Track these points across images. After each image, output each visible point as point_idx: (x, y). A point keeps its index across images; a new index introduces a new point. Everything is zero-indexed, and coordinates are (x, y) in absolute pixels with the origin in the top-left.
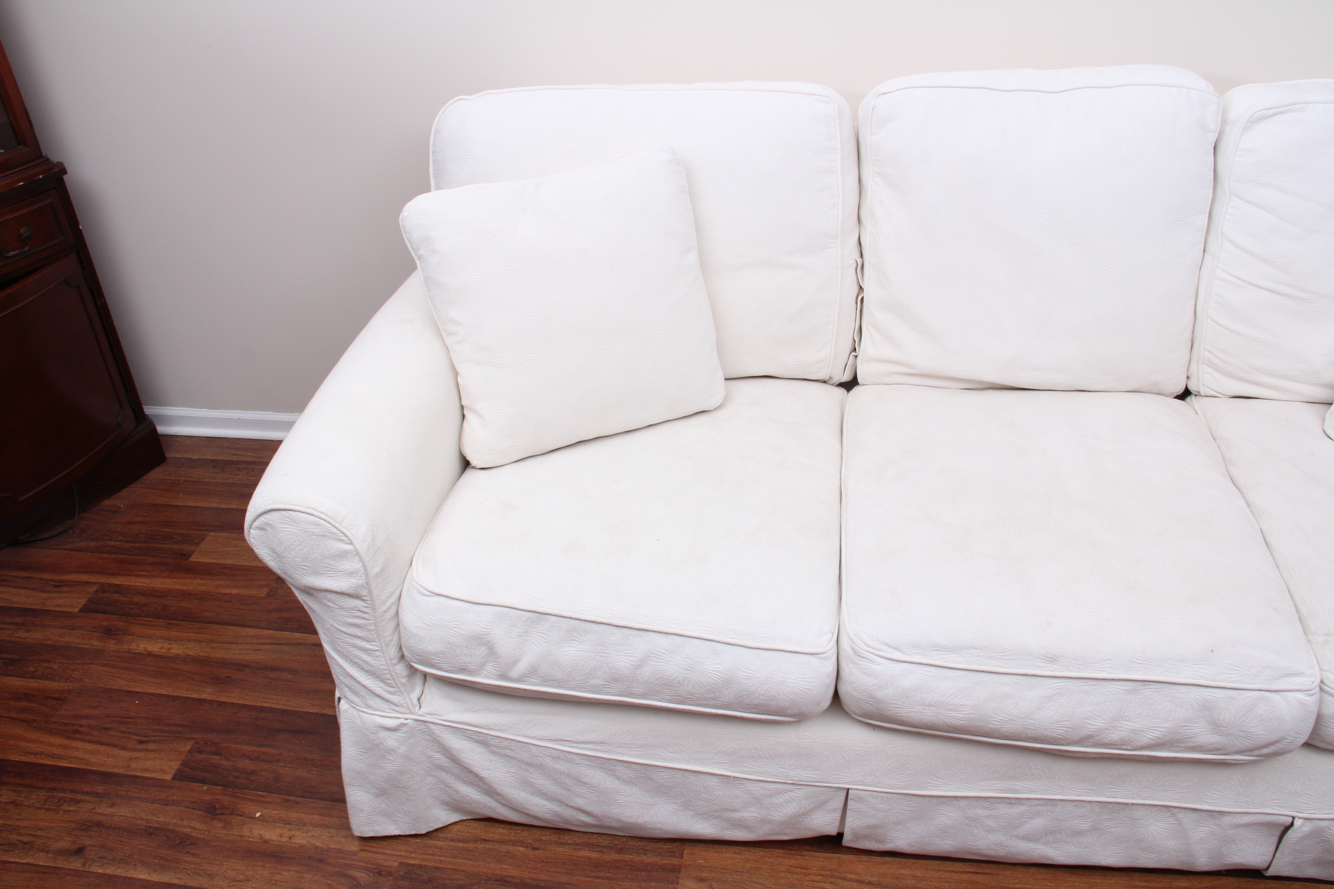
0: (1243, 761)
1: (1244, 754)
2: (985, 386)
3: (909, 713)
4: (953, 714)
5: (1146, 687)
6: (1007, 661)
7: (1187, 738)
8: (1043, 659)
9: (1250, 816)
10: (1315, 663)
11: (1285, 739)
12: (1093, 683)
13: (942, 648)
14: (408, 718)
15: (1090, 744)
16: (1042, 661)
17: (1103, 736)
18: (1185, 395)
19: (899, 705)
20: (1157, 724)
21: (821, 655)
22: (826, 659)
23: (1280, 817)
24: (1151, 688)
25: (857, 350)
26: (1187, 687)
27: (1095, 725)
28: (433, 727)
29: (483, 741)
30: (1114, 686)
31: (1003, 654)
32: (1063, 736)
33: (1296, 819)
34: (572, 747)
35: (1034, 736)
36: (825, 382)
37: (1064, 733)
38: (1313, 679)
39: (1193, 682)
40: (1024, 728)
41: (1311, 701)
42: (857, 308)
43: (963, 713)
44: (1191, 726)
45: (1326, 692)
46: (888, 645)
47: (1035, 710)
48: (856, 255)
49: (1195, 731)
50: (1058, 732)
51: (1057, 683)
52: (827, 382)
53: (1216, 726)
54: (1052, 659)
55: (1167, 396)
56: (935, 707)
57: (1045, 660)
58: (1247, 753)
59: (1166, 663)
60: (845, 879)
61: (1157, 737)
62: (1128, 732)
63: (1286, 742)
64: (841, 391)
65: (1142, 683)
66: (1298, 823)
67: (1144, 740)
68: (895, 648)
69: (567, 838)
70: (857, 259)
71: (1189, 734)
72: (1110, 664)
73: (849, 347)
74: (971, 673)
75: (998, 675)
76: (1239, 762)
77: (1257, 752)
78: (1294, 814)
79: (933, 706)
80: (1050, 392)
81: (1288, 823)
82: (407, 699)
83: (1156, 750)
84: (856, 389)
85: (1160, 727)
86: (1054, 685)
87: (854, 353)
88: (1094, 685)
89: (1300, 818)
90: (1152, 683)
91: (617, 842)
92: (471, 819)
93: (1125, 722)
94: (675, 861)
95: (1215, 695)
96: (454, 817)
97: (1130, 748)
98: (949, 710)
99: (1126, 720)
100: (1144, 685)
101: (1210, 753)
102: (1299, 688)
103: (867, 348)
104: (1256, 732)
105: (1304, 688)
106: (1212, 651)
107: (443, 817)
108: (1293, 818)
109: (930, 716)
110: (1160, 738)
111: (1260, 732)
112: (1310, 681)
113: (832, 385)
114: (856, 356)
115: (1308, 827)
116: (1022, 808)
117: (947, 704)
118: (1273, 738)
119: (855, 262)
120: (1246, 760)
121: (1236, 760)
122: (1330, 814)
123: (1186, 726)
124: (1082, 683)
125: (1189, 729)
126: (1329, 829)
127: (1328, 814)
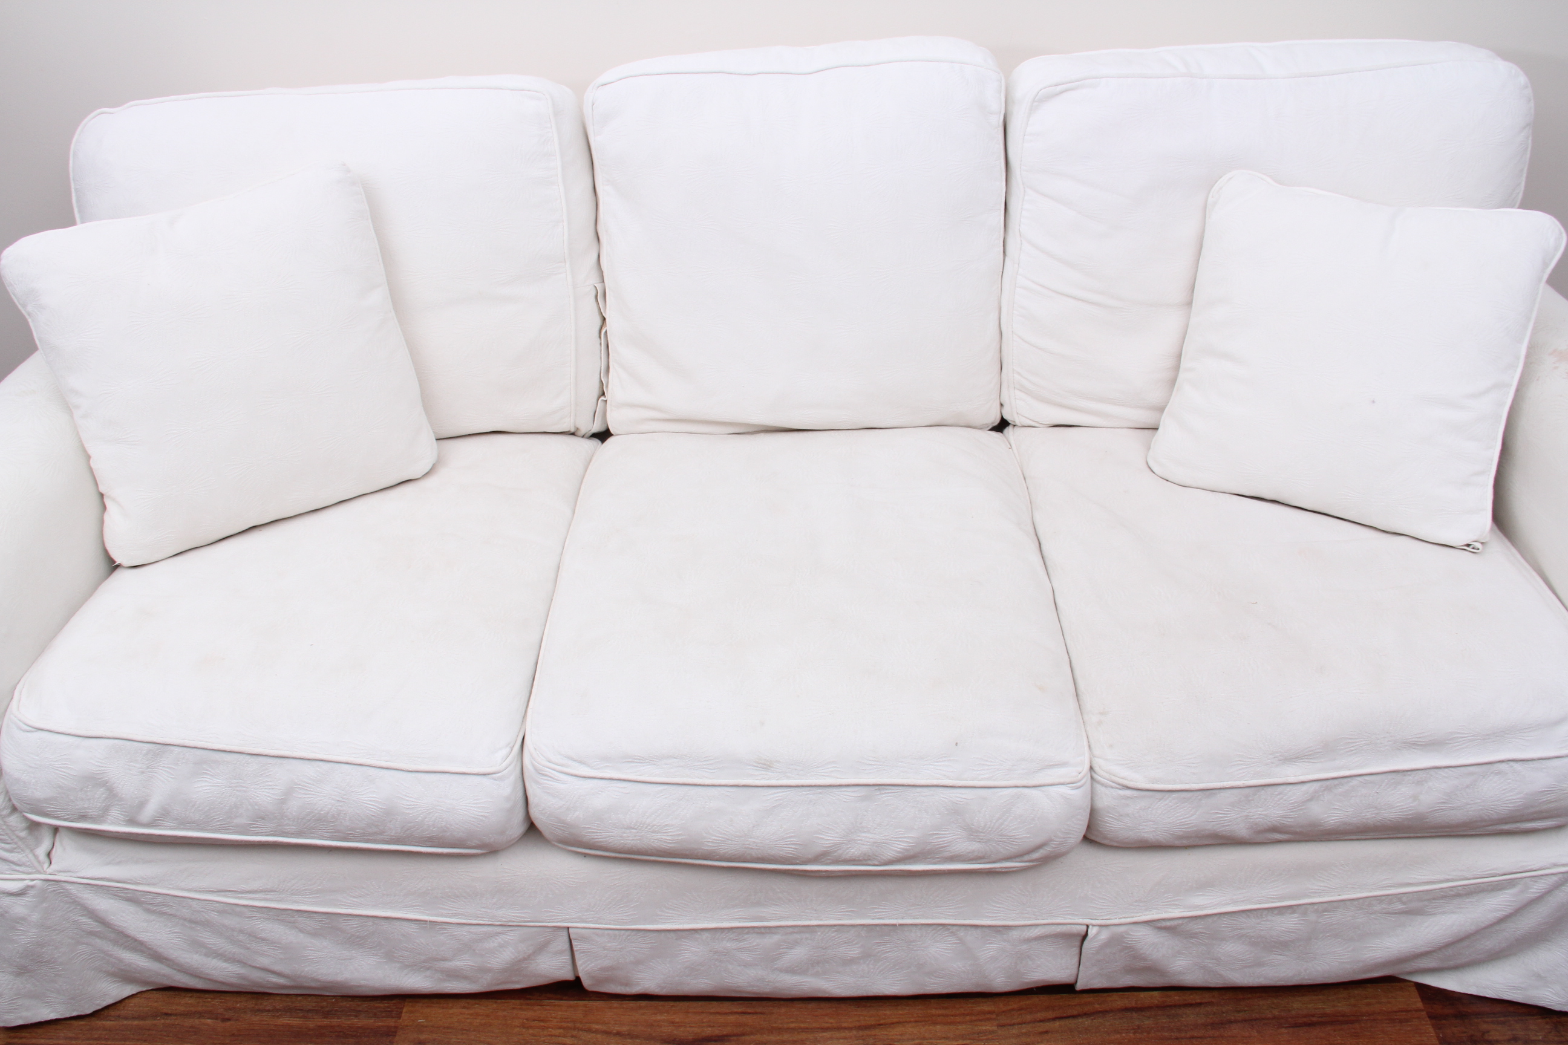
0: (1015, 869)
1: (1014, 860)
2: (756, 430)
4: (659, 836)
5: (882, 792)
6: (713, 771)
7: (942, 847)
8: (755, 766)
9: (1040, 928)
10: (1086, 748)
11: (1051, 840)
12: (820, 791)
13: (635, 759)
14: (35, 879)
15: (828, 861)
16: (755, 768)
17: (840, 852)
18: (1002, 425)
20: (902, 834)
21: (494, 775)
22: (501, 779)
23: (1073, 926)
24: (889, 793)
25: (606, 394)
26: (930, 788)
27: (827, 839)
28: (68, 886)
29: (133, 898)
30: (844, 793)
31: (708, 763)
32: (794, 854)
33: (1090, 927)
34: (239, 898)
35: (760, 856)
36: (573, 434)
37: (793, 851)
38: (1080, 769)
39: (935, 782)
40: (746, 848)
41: (1078, 796)
42: (601, 344)
43: (670, 834)
44: (942, 834)
45: (1098, 782)
46: (572, 759)
47: (754, 827)
48: (594, 280)
49: (947, 839)
50: (787, 850)
51: (775, 793)
52: (576, 434)
53: (972, 833)
54: (766, 765)
55: (979, 429)
56: (636, 829)
57: (757, 767)
58: (1017, 859)
59: (902, 762)
61: (903, 849)
62: (869, 845)
63: (1054, 844)
64: (596, 442)
65: (877, 788)
66: (1092, 932)
67: (890, 854)
68: (580, 762)
69: (266, 1004)
70: (595, 285)
71: (941, 843)
72: (835, 767)
73: (596, 392)
74: (673, 787)
75: (705, 788)
76: (1011, 870)
77: (1026, 858)
78: (1087, 921)
79: (633, 829)
80: (832, 431)
81: (1084, 933)
82: (31, 856)
83: (910, 864)
84: (610, 440)
85: (905, 837)
86: (773, 796)
87: (602, 398)
88: (820, 793)
89: (1093, 925)
90: (888, 787)
91: (325, 1004)
92: (152, 990)
93: (864, 835)
94: (391, 1022)
95: (964, 796)
96: (129, 990)
97: (877, 863)
98: (654, 832)
99: (865, 832)
100: (879, 789)
101: (974, 862)
102: (1062, 780)
103: (614, 391)
104: (1018, 835)
105: (1068, 780)
106: (957, 744)
107: (115, 991)
108: (1088, 926)
109: (633, 840)
110: (908, 850)
111: (1023, 836)
112: (1077, 770)
113: (583, 437)
114: (606, 401)
115: (1105, 935)
116: (776, 938)
117: (649, 825)
118: (1038, 840)
119: (594, 288)
120: (1017, 867)
121: (1006, 868)
122: (1127, 918)
123: (937, 834)
124: (804, 791)
125: (940, 838)
126: (1130, 935)
127: (1125, 918)
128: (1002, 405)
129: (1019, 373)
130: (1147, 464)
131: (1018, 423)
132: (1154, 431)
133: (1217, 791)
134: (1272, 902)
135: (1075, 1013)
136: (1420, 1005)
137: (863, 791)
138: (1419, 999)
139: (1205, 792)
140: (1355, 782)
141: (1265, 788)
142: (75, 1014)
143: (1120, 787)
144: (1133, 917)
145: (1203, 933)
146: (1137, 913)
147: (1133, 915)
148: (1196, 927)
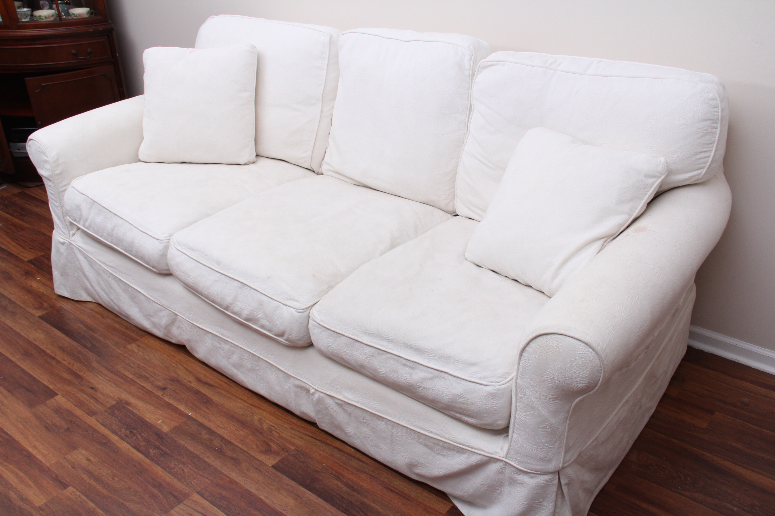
10: (313, 302)
11: (286, 331)
12: (230, 279)
14: (66, 240)
21: (159, 241)
22: (161, 243)
24: (247, 289)
26: (257, 291)
27: (229, 300)
28: (74, 247)
29: (87, 258)
30: (236, 283)
32: (221, 303)
34: (108, 268)
35: (213, 300)
37: (220, 301)
40: (209, 294)
43: (192, 279)
47: (211, 286)
49: (260, 316)
51: (218, 275)
53: (266, 316)
58: (282, 338)
60: (182, 365)
61: (248, 314)
62: (240, 308)
70: (332, 114)
73: (322, 156)
74: (196, 262)
75: (203, 266)
77: (284, 338)
78: (311, 385)
81: (309, 390)
82: (68, 232)
83: (252, 323)
85: (247, 309)
87: (324, 160)
89: (313, 388)
91: (129, 326)
92: (96, 302)
94: (138, 338)
96: (89, 299)
101: (269, 332)
102: (293, 306)
103: (326, 158)
105: (296, 307)
106: (268, 278)
107: (85, 297)
108: (311, 387)
111: (279, 325)
113: (317, 173)
115: (316, 395)
116: (229, 347)
118: (282, 328)
120: (283, 342)
121: (281, 341)
124: (225, 277)
125: (257, 314)
126: (326, 399)
127: (323, 390)
133: (341, 336)
134: (374, 411)
135: (319, 438)
137: (240, 284)
138: (446, 511)
139: (337, 334)
140: (388, 355)
141: (357, 342)
142: (72, 298)
144: (325, 391)
146: (328, 390)
147: (326, 390)
148: (349, 409)
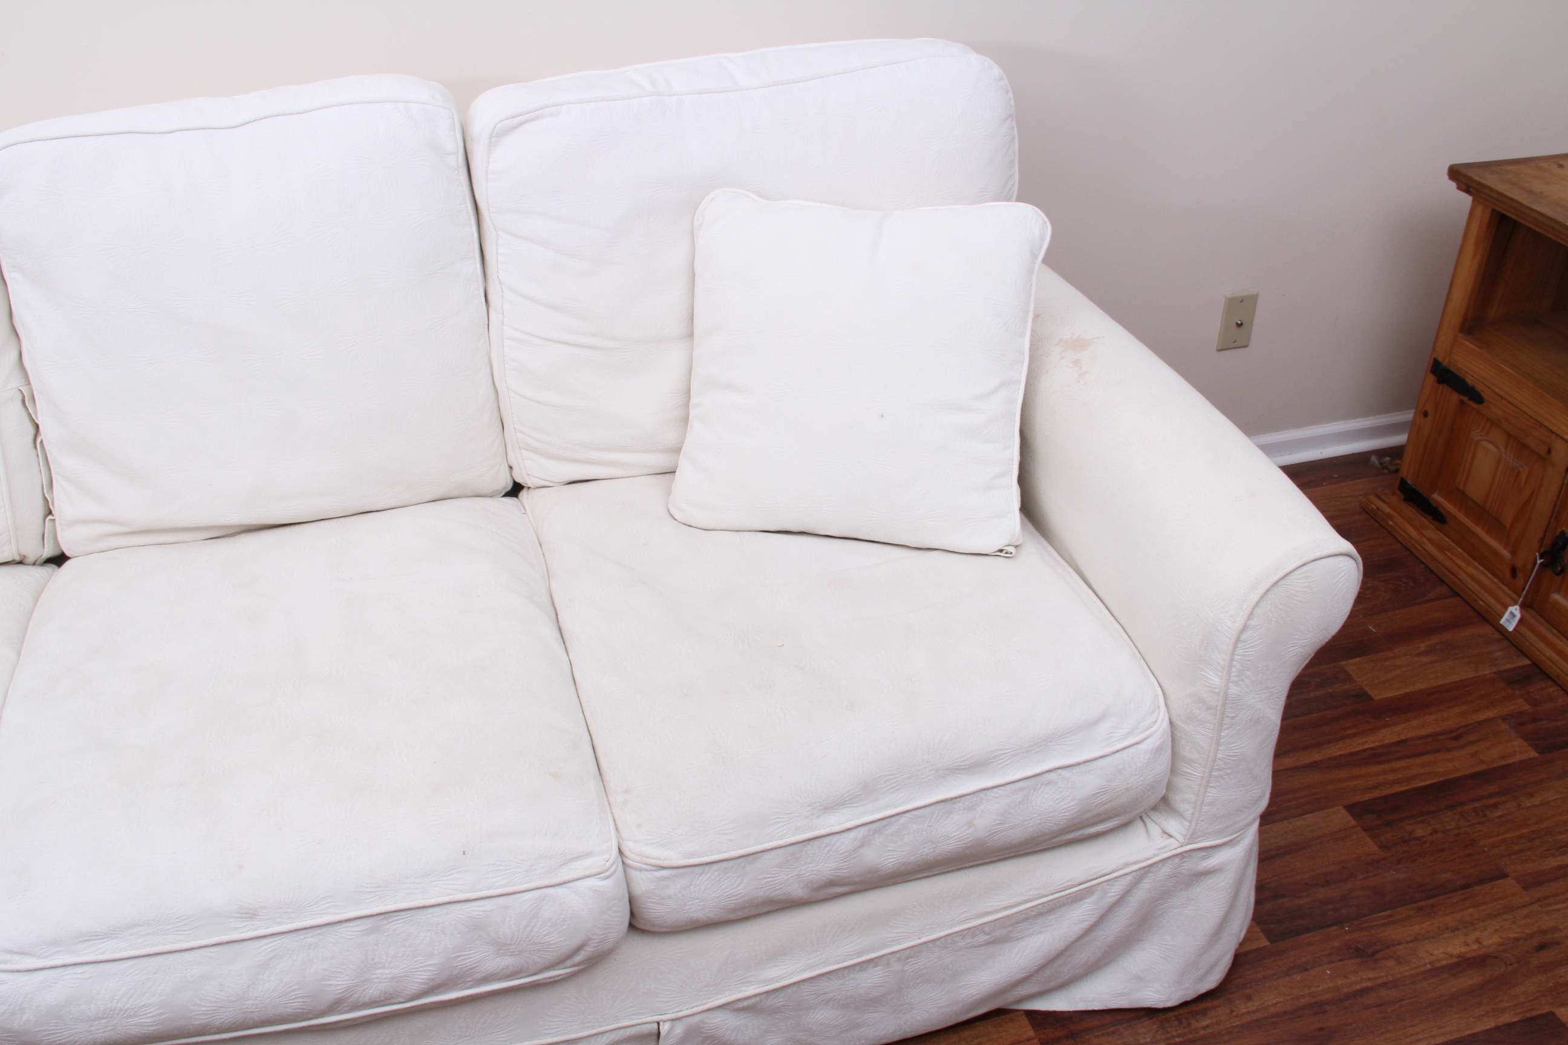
0: (561, 977)
1: (557, 968)
2: (234, 531)
3: (71, 1036)
4: (135, 1021)
5: (390, 920)
6: (190, 932)
7: (472, 969)
8: (238, 918)
9: (607, 1035)
10: (613, 832)
11: (590, 939)
12: (318, 932)
13: (92, 936)
15: (346, 1009)
16: (239, 919)
17: (356, 995)
18: (516, 490)
19: (53, 1030)
20: (421, 963)
23: (642, 1026)
24: (397, 920)
25: (53, 512)
26: (442, 907)
27: (338, 985)
30: (347, 929)
31: (181, 924)
32: (302, 1009)
33: (661, 1023)
35: (263, 1018)
36: (21, 563)
37: (300, 1005)
38: (607, 857)
39: (447, 899)
40: (244, 1013)
41: (610, 886)
42: (38, 455)
43: (149, 1015)
44: (468, 955)
45: (631, 867)
46: (12, 952)
47: (248, 987)
48: (17, 382)
49: (474, 958)
50: (294, 1006)
51: (268, 944)
52: (24, 562)
53: (501, 947)
54: (251, 914)
55: (491, 497)
56: (105, 1018)
57: (241, 918)
58: (560, 966)
59: (405, 883)
61: (428, 979)
62: (388, 982)
63: (594, 943)
64: (51, 568)
65: (383, 917)
66: (665, 1028)
67: (414, 987)
68: (23, 953)
70: (20, 388)
71: (468, 964)
72: (330, 902)
73: (40, 511)
74: (145, 960)
75: (183, 954)
76: (556, 979)
77: (569, 963)
78: (657, 1018)
79: (103, 1018)
80: (323, 522)
81: (656, 1031)
83: (441, 993)
84: (67, 565)
85: (426, 966)
86: (264, 948)
87: (50, 517)
88: (319, 934)
89: (664, 1021)
90: (392, 914)
93: (379, 971)
95: (482, 909)
97: (402, 1000)
98: (127, 1018)
99: (380, 968)
100: (386, 918)
101: (513, 978)
102: (588, 873)
103: (63, 507)
104: (552, 940)
105: (594, 871)
106: (464, 853)
108: (658, 1023)
109: (104, 1032)
110: (433, 979)
111: (559, 941)
112: (605, 856)
113: (34, 564)
114: (54, 520)
115: (679, 1029)
117: (121, 1010)
118: (575, 942)
119: (19, 392)
120: (562, 975)
121: (550, 978)
122: (699, 1006)
123: (460, 956)
124: (301, 936)
125: (466, 959)
126: (706, 1023)
127: (697, 1006)
128: (511, 468)
129: (521, 432)
130: (669, 511)
131: (530, 485)
132: (672, 474)
133: (759, 855)
134: (851, 959)
136: (1031, 1033)
137: (367, 924)
138: (1030, 1028)
139: (747, 858)
140: (904, 819)
141: (811, 842)
143: (654, 868)
144: (705, 1004)
145: (785, 1006)
146: (709, 998)
147: (704, 1001)
148: (777, 1001)
